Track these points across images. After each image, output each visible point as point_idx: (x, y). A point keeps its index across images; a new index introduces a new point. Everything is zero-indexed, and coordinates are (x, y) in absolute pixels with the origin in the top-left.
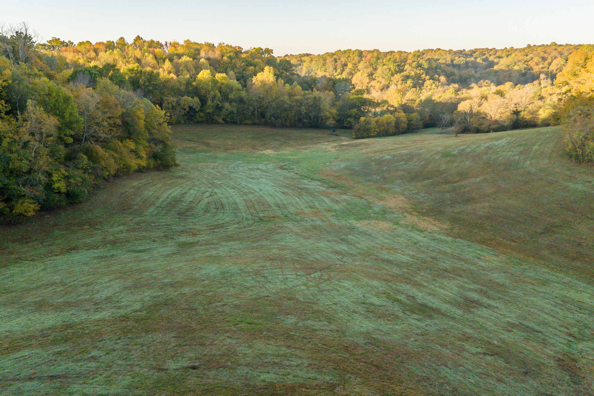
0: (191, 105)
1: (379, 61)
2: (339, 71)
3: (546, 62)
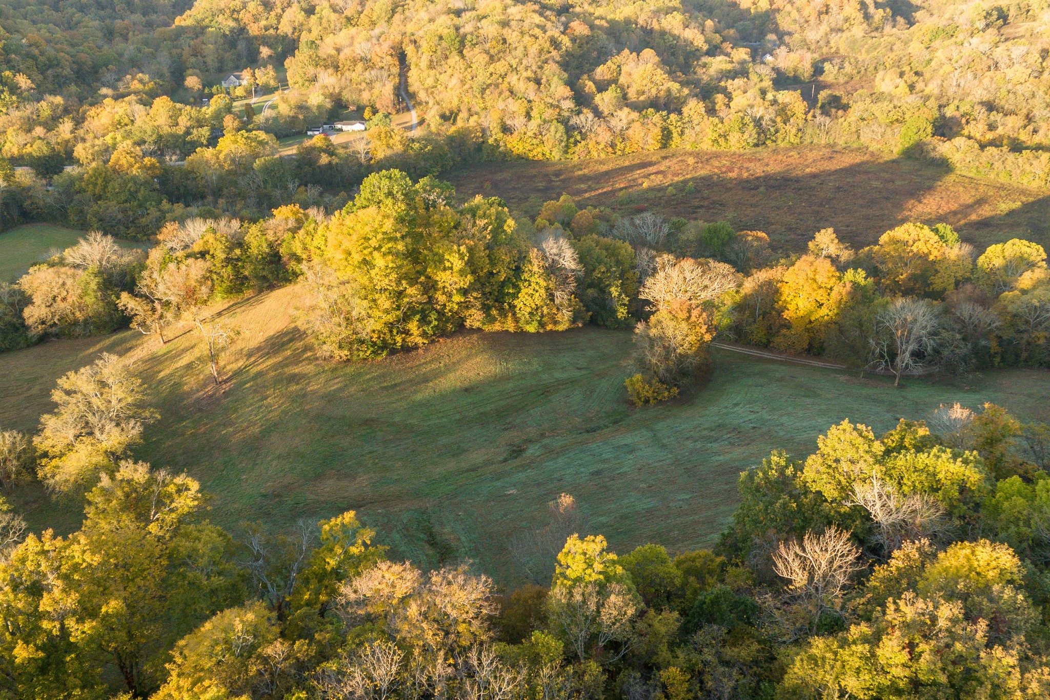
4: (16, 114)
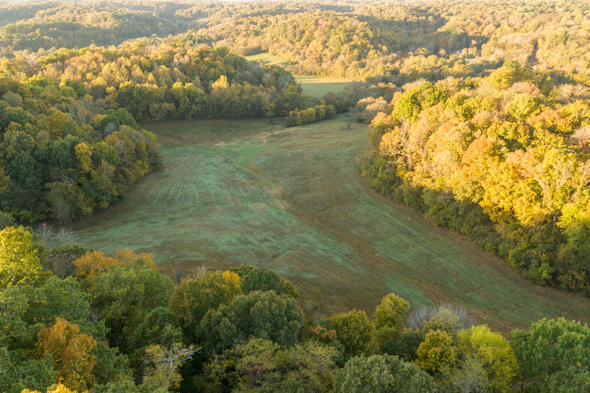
0: (169, 109)
1: (332, 30)
2: (297, 37)
3: (480, 27)
4: (381, 59)
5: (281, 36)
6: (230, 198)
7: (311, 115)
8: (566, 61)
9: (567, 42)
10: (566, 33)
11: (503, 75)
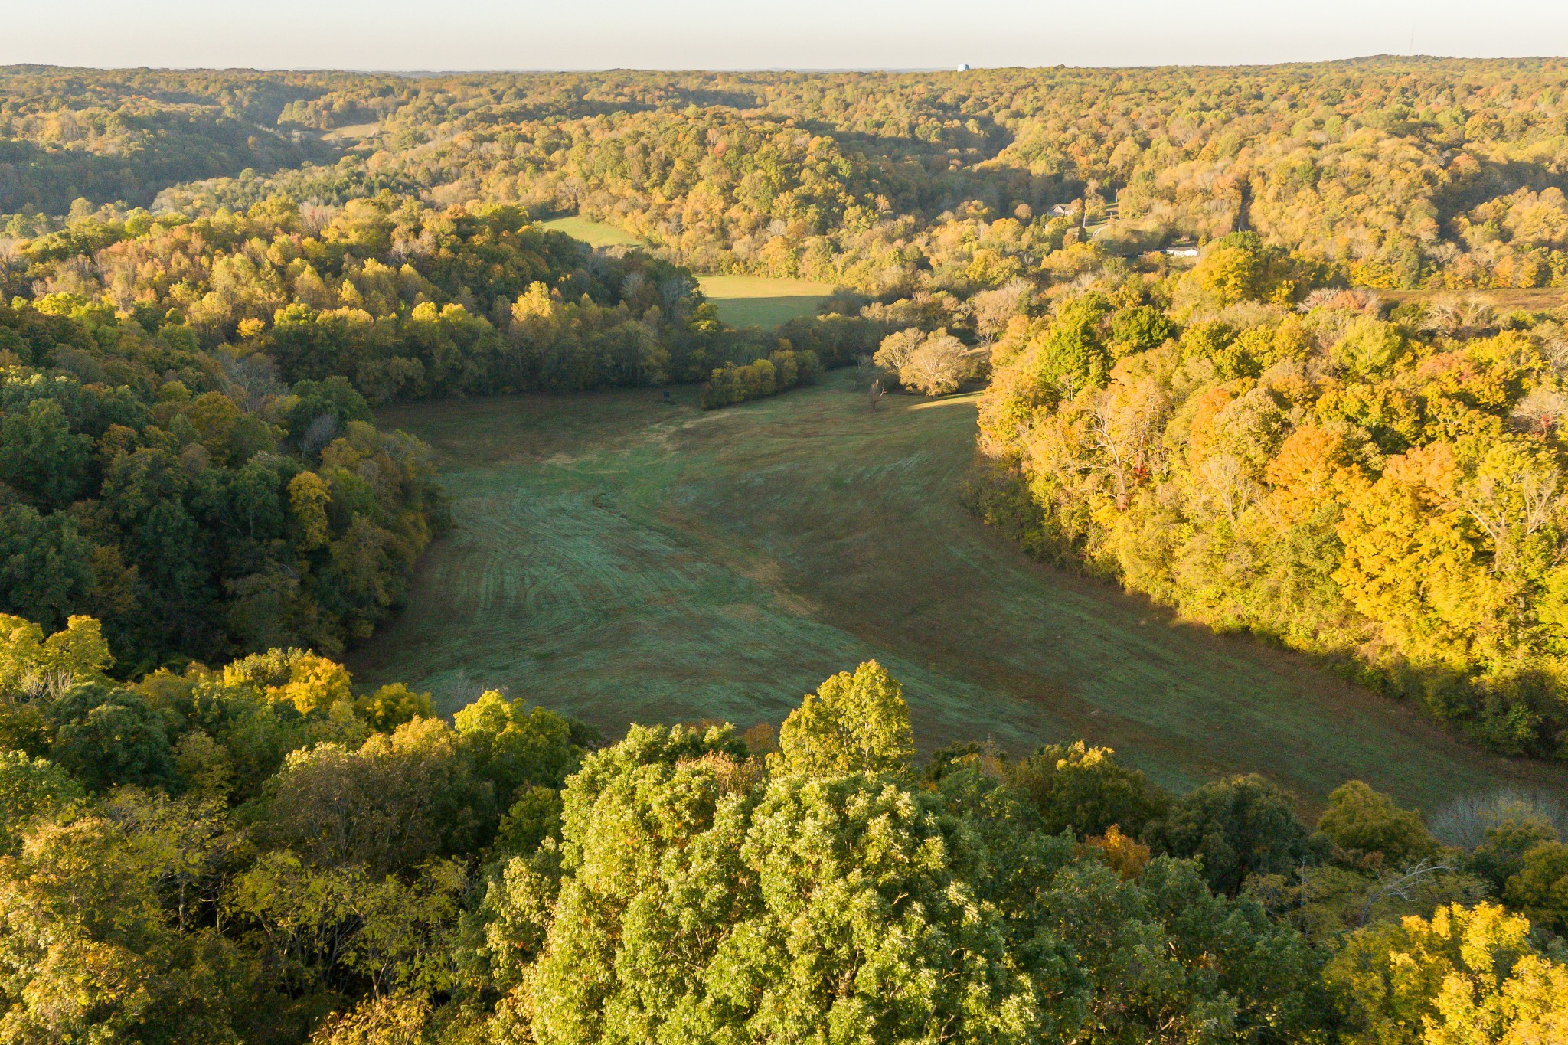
0: (410, 373)
1: (744, 157)
2: (654, 177)
3: (1103, 147)
4: (878, 229)
5: (608, 173)
6: (658, 595)
7: (764, 377)
8: (1323, 229)
9: (1319, 185)
10: (1314, 161)
11: (1229, 268)
